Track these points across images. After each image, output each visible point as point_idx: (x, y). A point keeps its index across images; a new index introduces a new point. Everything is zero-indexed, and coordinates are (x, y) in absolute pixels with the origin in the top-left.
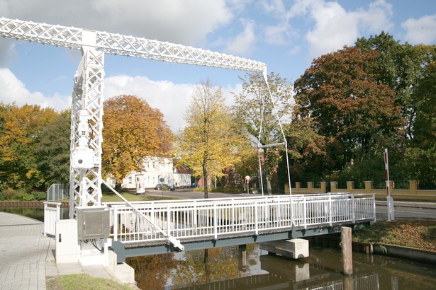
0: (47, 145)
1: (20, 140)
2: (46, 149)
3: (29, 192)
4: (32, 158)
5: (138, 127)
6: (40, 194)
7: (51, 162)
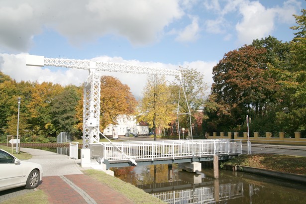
0: (58, 108)
1: (41, 105)
2: (57, 110)
3: (46, 137)
4: (48, 116)
5: (114, 96)
6: (53, 138)
7: (60, 118)
